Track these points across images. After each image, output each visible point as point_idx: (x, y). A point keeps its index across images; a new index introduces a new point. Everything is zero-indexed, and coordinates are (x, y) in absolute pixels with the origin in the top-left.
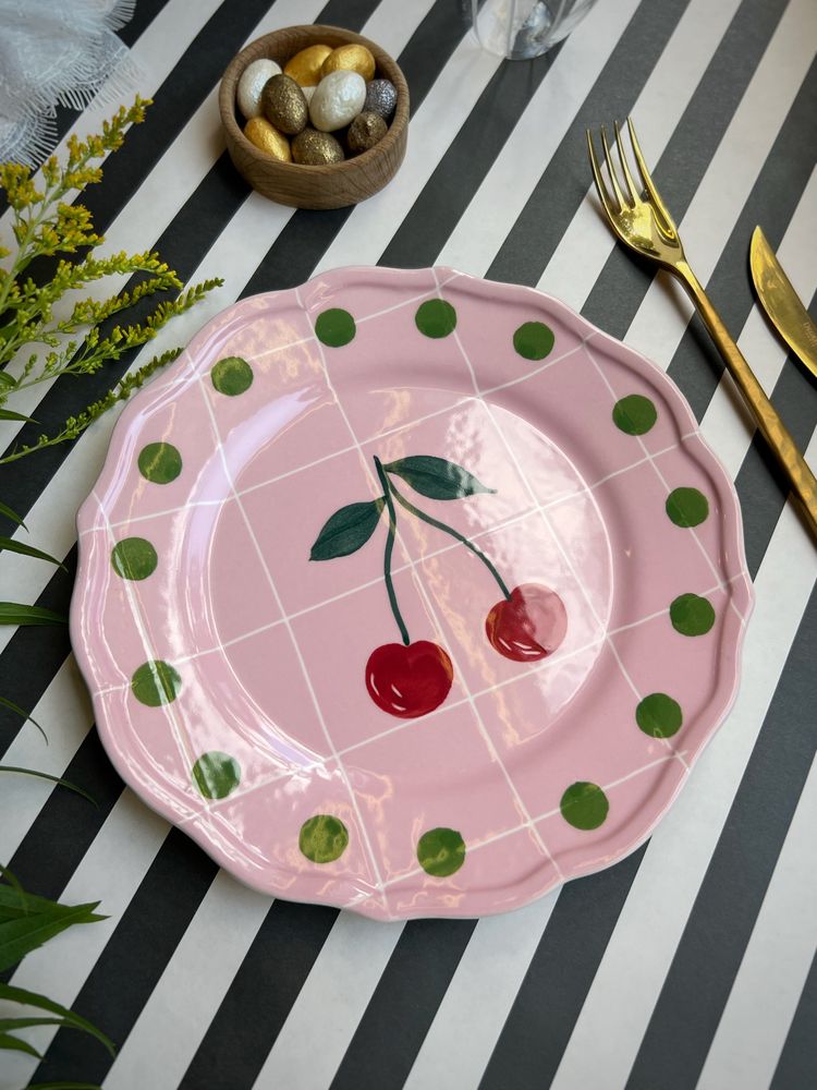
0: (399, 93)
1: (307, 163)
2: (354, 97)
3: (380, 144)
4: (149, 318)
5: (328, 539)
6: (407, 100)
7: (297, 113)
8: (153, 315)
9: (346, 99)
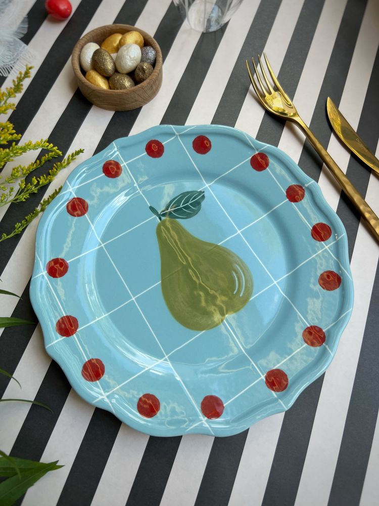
0: (157, 52)
1: (117, 89)
2: (136, 56)
3: (150, 77)
4: (50, 171)
6: (160, 54)
7: (110, 66)
8: (52, 169)
9: (132, 56)
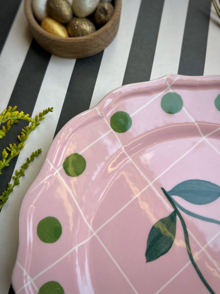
4: (19, 136)
5: (152, 246)
8: (21, 135)
